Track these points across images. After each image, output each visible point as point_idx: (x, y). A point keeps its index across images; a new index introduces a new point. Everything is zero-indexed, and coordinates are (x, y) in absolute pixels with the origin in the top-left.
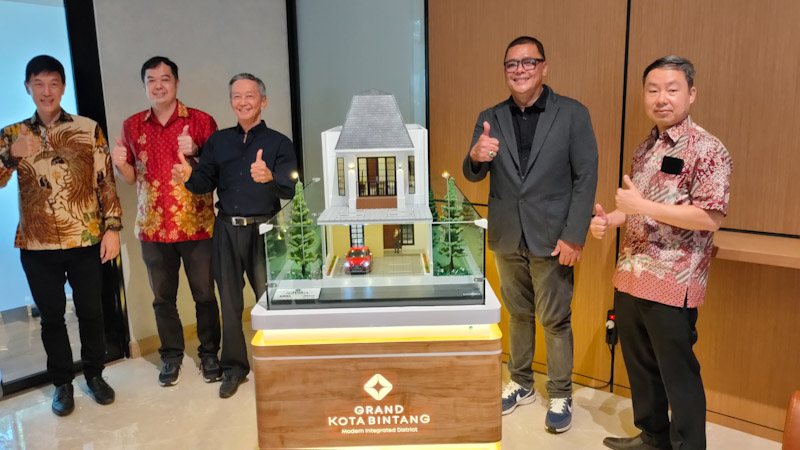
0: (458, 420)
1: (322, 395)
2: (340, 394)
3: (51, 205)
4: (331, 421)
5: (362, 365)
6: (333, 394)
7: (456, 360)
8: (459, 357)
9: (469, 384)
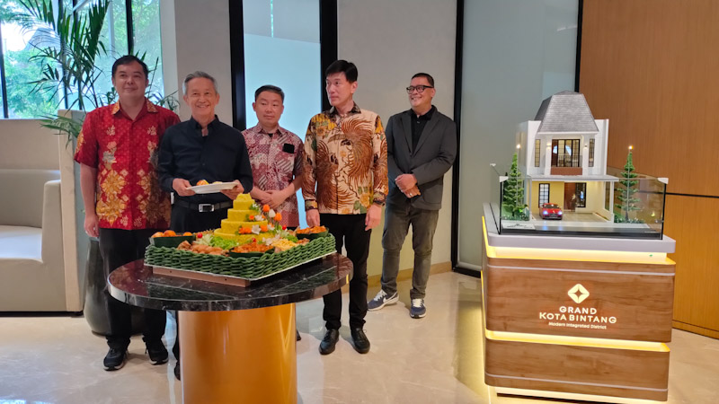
0: (638, 323)
1: (537, 296)
2: (550, 297)
3: (336, 177)
4: (542, 315)
5: (568, 276)
6: (544, 295)
7: (640, 278)
8: (642, 276)
9: (648, 297)
